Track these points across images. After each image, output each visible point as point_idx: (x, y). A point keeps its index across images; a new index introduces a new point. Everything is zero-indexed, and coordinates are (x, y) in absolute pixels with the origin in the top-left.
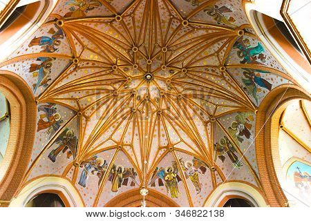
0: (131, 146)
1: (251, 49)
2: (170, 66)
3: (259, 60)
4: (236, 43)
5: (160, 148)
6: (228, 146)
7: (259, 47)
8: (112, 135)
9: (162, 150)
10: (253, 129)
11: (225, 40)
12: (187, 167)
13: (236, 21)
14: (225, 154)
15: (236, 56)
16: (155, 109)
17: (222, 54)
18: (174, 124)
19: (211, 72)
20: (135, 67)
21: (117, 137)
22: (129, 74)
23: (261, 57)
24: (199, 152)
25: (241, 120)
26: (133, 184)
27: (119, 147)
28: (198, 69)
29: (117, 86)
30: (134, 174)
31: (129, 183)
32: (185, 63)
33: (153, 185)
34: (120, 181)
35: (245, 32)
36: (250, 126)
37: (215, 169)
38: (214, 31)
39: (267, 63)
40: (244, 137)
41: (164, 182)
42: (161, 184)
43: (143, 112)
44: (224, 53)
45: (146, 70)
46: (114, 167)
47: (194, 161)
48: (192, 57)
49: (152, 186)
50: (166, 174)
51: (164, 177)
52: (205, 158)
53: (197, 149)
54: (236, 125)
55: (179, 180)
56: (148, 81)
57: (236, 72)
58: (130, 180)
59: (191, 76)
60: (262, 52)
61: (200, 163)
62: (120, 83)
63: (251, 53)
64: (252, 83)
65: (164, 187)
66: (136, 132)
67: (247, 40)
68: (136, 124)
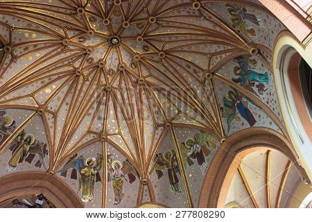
0: (55, 115)
1: (254, 73)
2: (148, 40)
3: (255, 89)
4: (240, 57)
5: (89, 132)
6: (172, 162)
7: (265, 77)
8: (35, 92)
9: (92, 135)
10: (210, 157)
11: (229, 48)
12: (113, 167)
13: (256, 37)
14: (165, 170)
15: (232, 70)
16: (104, 83)
17: (216, 60)
18: (119, 109)
19: (191, 71)
20: (106, 22)
21: (41, 97)
22: (93, 26)
23: (261, 87)
24: (135, 156)
25: (200, 140)
26: (38, 164)
27: (40, 111)
28: (178, 61)
29: (70, 34)
30: (45, 152)
31: (34, 162)
32: (167, 47)
33: (64, 174)
34: (24, 154)
35: (259, 53)
36: (208, 152)
37: (147, 183)
38: (223, 32)
39: (263, 97)
40: (195, 161)
41: (79, 176)
42: (74, 176)
43: (88, 80)
44: (219, 59)
45: (115, 31)
46: (22, 134)
47: (124, 163)
48: (180, 44)
49: (62, 175)
50: (84, 167)
51: (81, 169)
52: (139, 166)
53: (134, 151)
54: (192, 144)
55: (99, 179)
56: (112, 45)
57: (221, 86)
58: (37, 157)
59: (166, 65)
60: (265, 83)
61: (130, 169)
62: (77, 33)
63: (251, 77)
64: (232, 107)
65: (77, 182)
66: (68, 100)
67: (255, 62)
68: (73, 91)
